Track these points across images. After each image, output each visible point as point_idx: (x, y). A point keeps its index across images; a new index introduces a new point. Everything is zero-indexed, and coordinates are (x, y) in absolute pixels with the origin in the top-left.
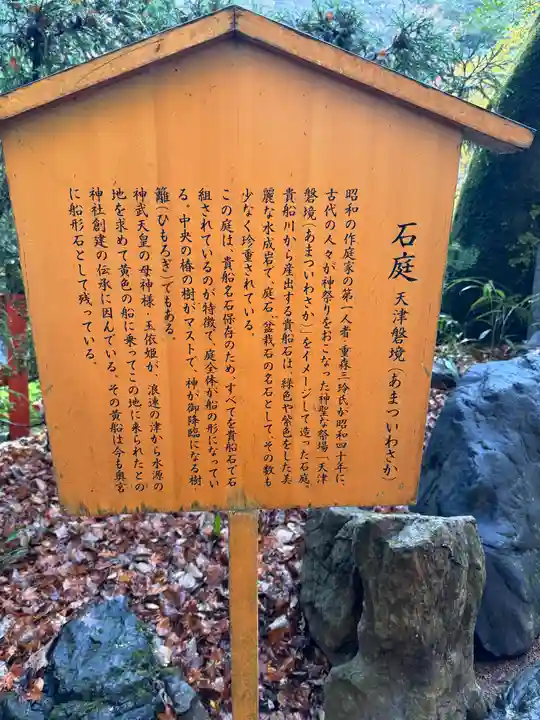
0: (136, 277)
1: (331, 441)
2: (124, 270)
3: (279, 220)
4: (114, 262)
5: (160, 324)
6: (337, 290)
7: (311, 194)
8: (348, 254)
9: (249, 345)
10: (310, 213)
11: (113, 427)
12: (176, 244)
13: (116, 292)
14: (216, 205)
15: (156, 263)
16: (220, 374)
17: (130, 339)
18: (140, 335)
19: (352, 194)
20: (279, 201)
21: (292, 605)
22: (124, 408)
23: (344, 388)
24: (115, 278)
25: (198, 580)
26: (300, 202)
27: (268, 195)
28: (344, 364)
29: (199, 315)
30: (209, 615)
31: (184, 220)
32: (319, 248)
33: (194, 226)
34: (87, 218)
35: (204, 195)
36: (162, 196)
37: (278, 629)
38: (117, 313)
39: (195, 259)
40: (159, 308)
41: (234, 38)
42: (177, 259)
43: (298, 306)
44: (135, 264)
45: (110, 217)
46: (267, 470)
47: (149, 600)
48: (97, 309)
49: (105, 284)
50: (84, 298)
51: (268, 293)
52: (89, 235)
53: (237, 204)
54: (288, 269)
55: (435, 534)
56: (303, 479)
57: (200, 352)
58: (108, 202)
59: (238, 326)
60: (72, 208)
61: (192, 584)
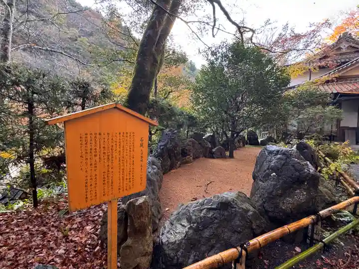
0: (93, 151)
1: (131, 180)
2: (91, 149)
3: (122, 137)
4: (89, 147)
5: (98, 160)
6: (132, 150)
7: (127, 133)
8: (133, 143)
9: (116, 162)
10: (127, 136)
11: (86, 186)
12: (102, 143)
13: (89, 154)
14: (110, 136)
15: (98, 148)
16: (110, 170)
17: (91, 165)
18: (93, 163)
19: (134, 133)
20: (122, 134)
21: (99, 243)
22: (89, 181)
23: (133, 169)
24: (89, 151)
25: (65, 250)
26: (125, 135)
27: (120, 134)
28: (133, 164)
29: (106, 157)
30: (73, 257)
31: (104, 138)
32: (128, 142)
33: (106, 140)
34: (84, 139)
35: (108, 134)
36: (100, 134)
37: (97, 251)
38: (89, 159)
39: (106, 147)
40: (98, 157)
41: (116, 108)
42: (102, 146)
43: (125, 154)
44: (93, 148)
45: (89, 139)
46: (119, 189)
47: (50, 262)
48: (84, 158)
49: (86, 153)
50: (82, 156)
51: (120, 151)
52: (84, 143)
53: (114, 135)
54: (123, 147)
55: (145, 199)
56: (126, 189)
57: (106, 165)
58: (89, 136)
59: (114, 159)
60: (81, 137)
61: (64, 252)
